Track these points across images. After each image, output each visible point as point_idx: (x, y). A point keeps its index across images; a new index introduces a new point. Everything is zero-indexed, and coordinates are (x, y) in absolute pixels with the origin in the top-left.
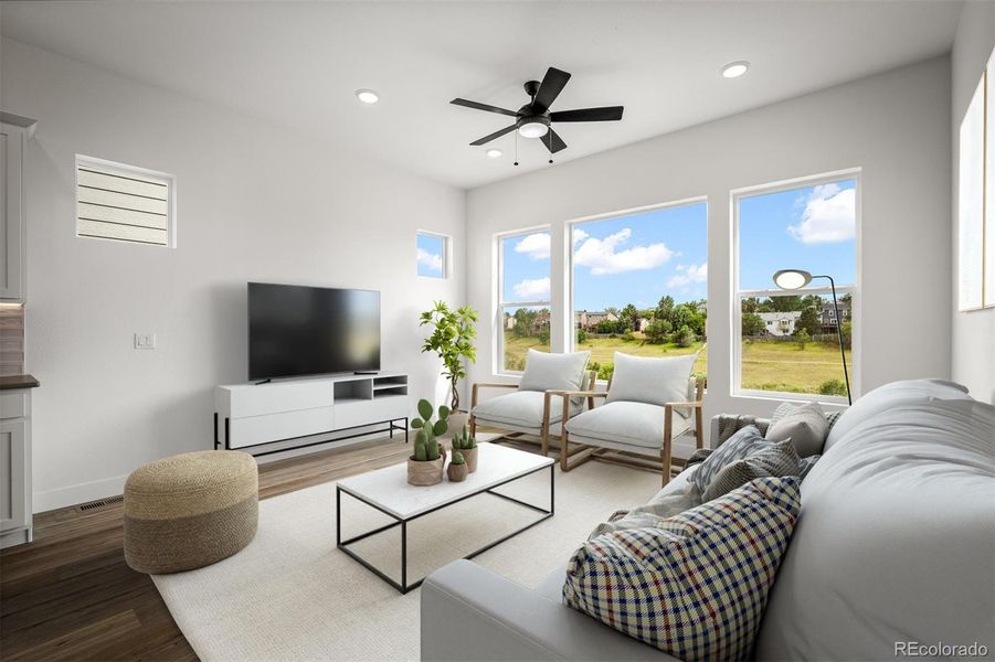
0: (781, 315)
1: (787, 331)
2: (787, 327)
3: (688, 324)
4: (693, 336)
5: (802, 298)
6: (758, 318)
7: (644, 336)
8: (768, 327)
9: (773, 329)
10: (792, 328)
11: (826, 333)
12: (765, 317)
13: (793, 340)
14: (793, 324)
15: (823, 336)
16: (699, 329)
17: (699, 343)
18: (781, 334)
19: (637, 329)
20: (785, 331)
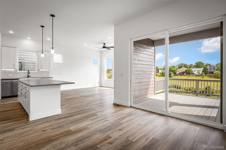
0: (198, 69)
1: (200, 73)
2: (199, 72)
3: (172, 71)
4: (173, 74)
5: (205, 65)
6: (191, 70)
7: (160, 74)
8: (194, 72)
9: (196, 73)
10: (201, 72)
11: (210, 74)
12: (193, 69)
13: (201, 76)
14: (201, 71)
15: (209, 74)
16: (175, 73)
17: (175, 76)
18: (198, 74)
19: (158, 73)
20: (199, 73)
